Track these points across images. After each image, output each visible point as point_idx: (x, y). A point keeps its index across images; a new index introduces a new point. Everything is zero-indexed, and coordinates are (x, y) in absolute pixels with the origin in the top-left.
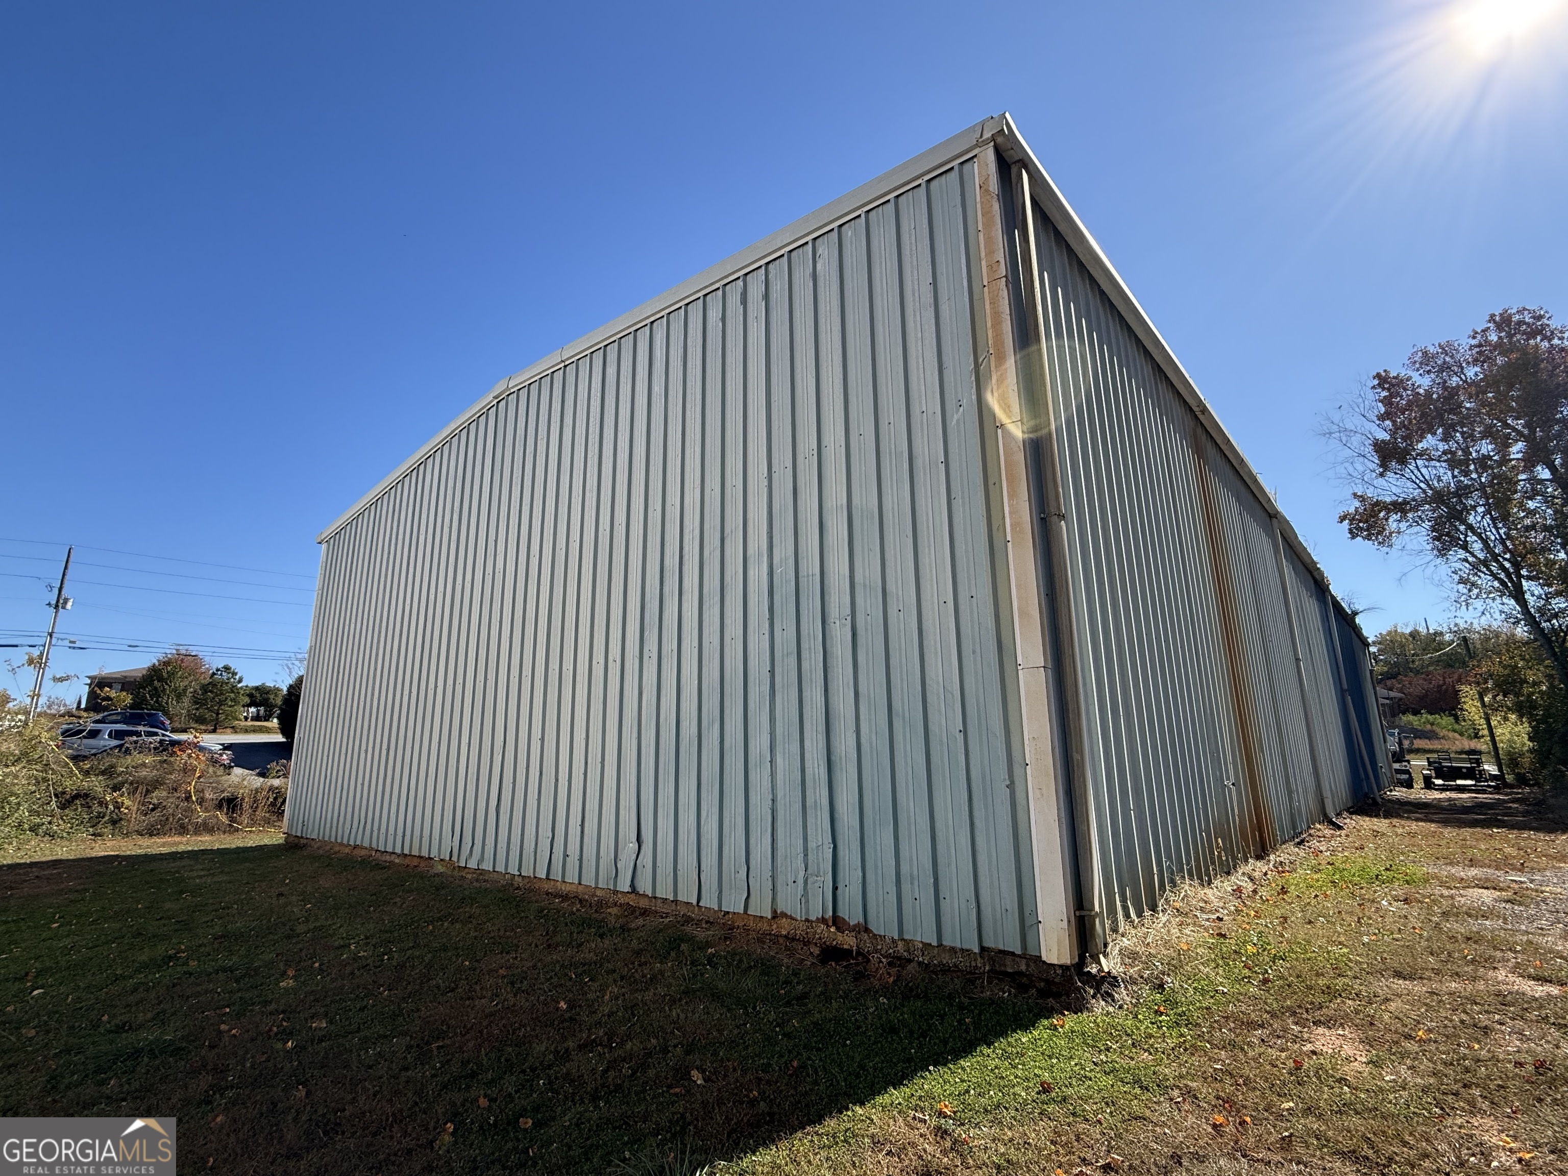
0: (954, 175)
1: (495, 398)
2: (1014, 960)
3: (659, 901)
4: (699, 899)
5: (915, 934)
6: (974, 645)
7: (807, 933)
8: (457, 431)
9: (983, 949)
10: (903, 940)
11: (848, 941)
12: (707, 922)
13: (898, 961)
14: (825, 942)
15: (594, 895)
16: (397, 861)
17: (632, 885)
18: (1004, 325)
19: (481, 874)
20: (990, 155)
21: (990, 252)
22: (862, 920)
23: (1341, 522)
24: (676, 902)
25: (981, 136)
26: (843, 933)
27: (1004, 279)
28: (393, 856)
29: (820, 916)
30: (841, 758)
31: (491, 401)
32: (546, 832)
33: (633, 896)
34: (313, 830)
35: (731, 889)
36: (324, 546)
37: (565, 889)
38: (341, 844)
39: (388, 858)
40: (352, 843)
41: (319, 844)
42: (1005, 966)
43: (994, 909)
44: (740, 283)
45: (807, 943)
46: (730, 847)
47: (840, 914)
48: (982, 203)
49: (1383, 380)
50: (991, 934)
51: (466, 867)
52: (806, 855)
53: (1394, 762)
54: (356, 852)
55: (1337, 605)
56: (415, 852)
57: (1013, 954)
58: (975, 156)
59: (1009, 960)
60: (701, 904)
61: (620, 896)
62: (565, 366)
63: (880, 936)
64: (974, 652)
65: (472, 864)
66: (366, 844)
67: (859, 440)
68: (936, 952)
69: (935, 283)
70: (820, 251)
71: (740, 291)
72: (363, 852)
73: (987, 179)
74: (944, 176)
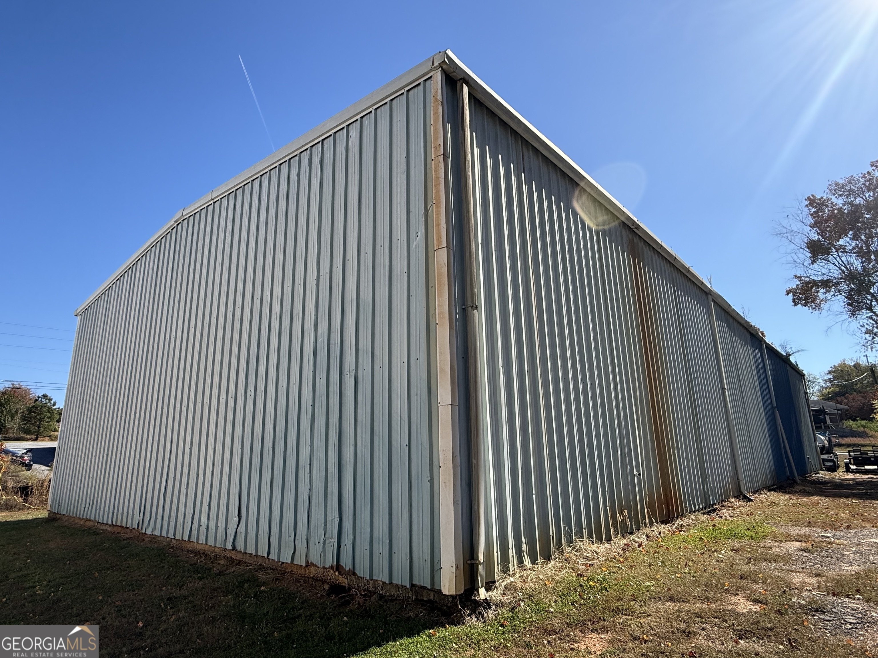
0: (421, 88)
1: (176, 222)
2: (428, 593)
3: (248, 555)
4: (269, 554)
5: (379, 577)
6: (417, 391)
7: (324, 576)
8: (154, 243)
9: (412, 585)
10: (372, 580)
11: (343, 581)
12: (271, 569)
13: (369, 594)
14: (333, 582)
15: (214, 552)
16: (109, 529)
17: (233, 545)
18: (441, 185)
19: (154, 538)
20: (438, 76)
21: (436, 139)
22: (351, 567)
23: (788, 295)
24: (256, 556)
25: (433, 64)
26: (342, 575)
27: (442, 156)
28: (107, 526)
29: (331, 565)
30: (347, 462)
31: (173, 224)
32: (190, 511)
33: (234, 552)
34: (64, 510)
35: (285, 547)
36: (79, 318)
37: (199, 547)
38: (79, 518)
39: (103, 527)
40: (84, 517)
41: (66, 518)
42: (423, 596)
43: (419, 559)
44: (308, 152)
45: (324, 582)
46: (286, 521)
47: (341, 564)
48: (433, 107)
49: (812, 201)
50: (417, 576)
51: (145, 534)
52: (325, 525)
53: (822, 454)
54: (87, 523)
55: (771, 350)
56: (119, 524)
57: (426, 588)
58: (431, 77)
59: (425, 592)
60: (270, 557)
61: (227, 552)
62: (215, 202)
63: (361, 577)
64: (417, 395)
65: (149, 532)
66: (92, 518)
67: (365, 256)
68: (388, 587)
69: (408, 157)
70: (351, 133)
71: (308, 157)
72: (91, 524)
73: (437, 91)
74: (416, 88)
